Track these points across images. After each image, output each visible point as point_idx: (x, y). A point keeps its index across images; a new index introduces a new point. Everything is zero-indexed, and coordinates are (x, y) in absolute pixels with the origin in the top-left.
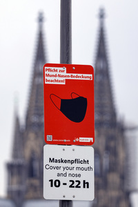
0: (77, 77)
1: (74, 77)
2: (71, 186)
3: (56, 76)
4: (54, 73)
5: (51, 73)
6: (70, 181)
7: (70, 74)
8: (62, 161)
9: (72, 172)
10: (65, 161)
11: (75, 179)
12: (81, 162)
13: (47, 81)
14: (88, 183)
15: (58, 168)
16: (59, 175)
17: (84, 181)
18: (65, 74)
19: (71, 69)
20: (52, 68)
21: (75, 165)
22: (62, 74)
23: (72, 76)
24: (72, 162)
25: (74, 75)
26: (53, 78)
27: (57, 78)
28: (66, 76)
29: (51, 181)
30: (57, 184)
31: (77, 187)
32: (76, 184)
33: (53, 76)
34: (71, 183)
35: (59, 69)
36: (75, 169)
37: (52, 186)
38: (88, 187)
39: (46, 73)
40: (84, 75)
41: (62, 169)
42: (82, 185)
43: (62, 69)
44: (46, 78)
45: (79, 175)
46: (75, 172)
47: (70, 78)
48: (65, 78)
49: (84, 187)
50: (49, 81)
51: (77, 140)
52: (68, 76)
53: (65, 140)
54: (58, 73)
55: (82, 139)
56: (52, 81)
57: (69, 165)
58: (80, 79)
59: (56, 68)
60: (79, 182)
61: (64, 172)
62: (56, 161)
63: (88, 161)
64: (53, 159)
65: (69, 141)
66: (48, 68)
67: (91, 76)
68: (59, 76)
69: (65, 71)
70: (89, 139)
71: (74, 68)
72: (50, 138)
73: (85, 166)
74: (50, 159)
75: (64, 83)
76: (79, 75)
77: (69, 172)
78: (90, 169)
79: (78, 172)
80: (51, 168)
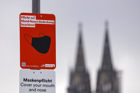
0: (43, 22)
1: (41, 22)
3: (28, 21)
5: (25, 20)
7: (38, 21)
8: (33, 81)
9: (40, 88)
10: (35, 81)
12: (46, 81)
13: (22, 25)
15: (29, 85)
18: (35, 20)
19: (39, 16)
20: (26, 16)
21: (42, 83)
22: (33, 20)
23: (40, 22)
24: (40, 81)
26: (26, 23)
27: (29, 23)
28: (35, 22)
35: (30, 16)
36: (42, 86)
39: (21, 19)
40: (49, 21)
41: (33, 86)
43: (33, 16)
44: (21, 23)
45: (45, 90)
46: (42, 88)
47: (39, 23)
50: (23, 25)
51: (44, 66)
53: (35, 66)
55: (47, 65)
56: (25, 25)
57: (38, 83)
58: (46, 23)
59: (28, 16)
61: (34, 88)
62: (29, 81)
63: (51, 80)
64: (26, 79)
65: (38, 66)
66: (23, 16)
67: (54, 21)
68: (31, 21)
69: (35, 18)
70: (52, 65)
71: (41, 16)
72: (24, 64)
73: (49, 84)
74: (24, 79)
75: (34, 27)
76: (45, 21)
77: (37, 88)
78: (53, 86)
79: (44, 88)
80: (25, 85)
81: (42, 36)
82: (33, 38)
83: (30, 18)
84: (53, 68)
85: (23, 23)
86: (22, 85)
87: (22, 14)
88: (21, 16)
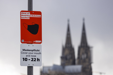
0: (34, 16)
1: (33, 16)
2: (32, 61)
3: (25, 16)
4: (25, 15)
5: (23, 15)
6: (32, 58)
7: (31, 15)
8: (28, 50)
9: (32, 55)
10: (30, 50)
11: (33, 58)
12: (36, 51)
13: (22, 18)
14: (39, 59)
15: (26, 53)
16: (27, 56)
17: (38, 58)
18: (29, 15)
19: (32, 12)
20: (24, 13)
21: (34, 52)
22: (28, 15)
23: (32, 16)
24: (32, 51)
25: (33, 15)
26: (24, 17)
27: (26, 17)
28: (30, 16)
29: (24, 58)
30: (26, 60)
31: (34, 61)
32: (34, 60)
33: (24, 16)
34: (32, 59)
35: (27, 13)
36: (34, 53)
37: (24, 60)
38: (39, 61)
39: (21, 14)
40: (37, 15)
41: (28, 53)
42: (36, 60)
43: (28, 13)
44: (21, 16)
45: (35, 56)
46: (34, 55)
47: (32, 17)
48: (29, 17)
49: (38, 61)
50: (23, 18)
51: (35, 42)
52: (31, 16)
53: (29, 42)
54: (26, 15)
55: (36, 41)
56: (24, 18)
57: (31, 52)
58: (36, 17)
59: (26, 13)
60: (35, 59)
61: (29, 55)
62: (26, 50)
63: (39, 50)
64: (24, 49)
65: (31, 42)
66: (22, 12)
67: (41, 15)
68: (27, 16)
69: (30, 14)
70: (40, 41)
71: (33, 12)
72: (23, 41)
73: (38, 52)
74: (23, 49)
75: (29, 19)
76: (35, 15)
77: (31, 55)
78: (40, 53)
79: (35, 55)
80: (24, 53)
81: (34, 24)
82: (28, 25)
83: (27, 14)
84: (40, 43)
85: (22, 17)
86: (22, 53)
87: (22, 11)
88: (21, 12)
